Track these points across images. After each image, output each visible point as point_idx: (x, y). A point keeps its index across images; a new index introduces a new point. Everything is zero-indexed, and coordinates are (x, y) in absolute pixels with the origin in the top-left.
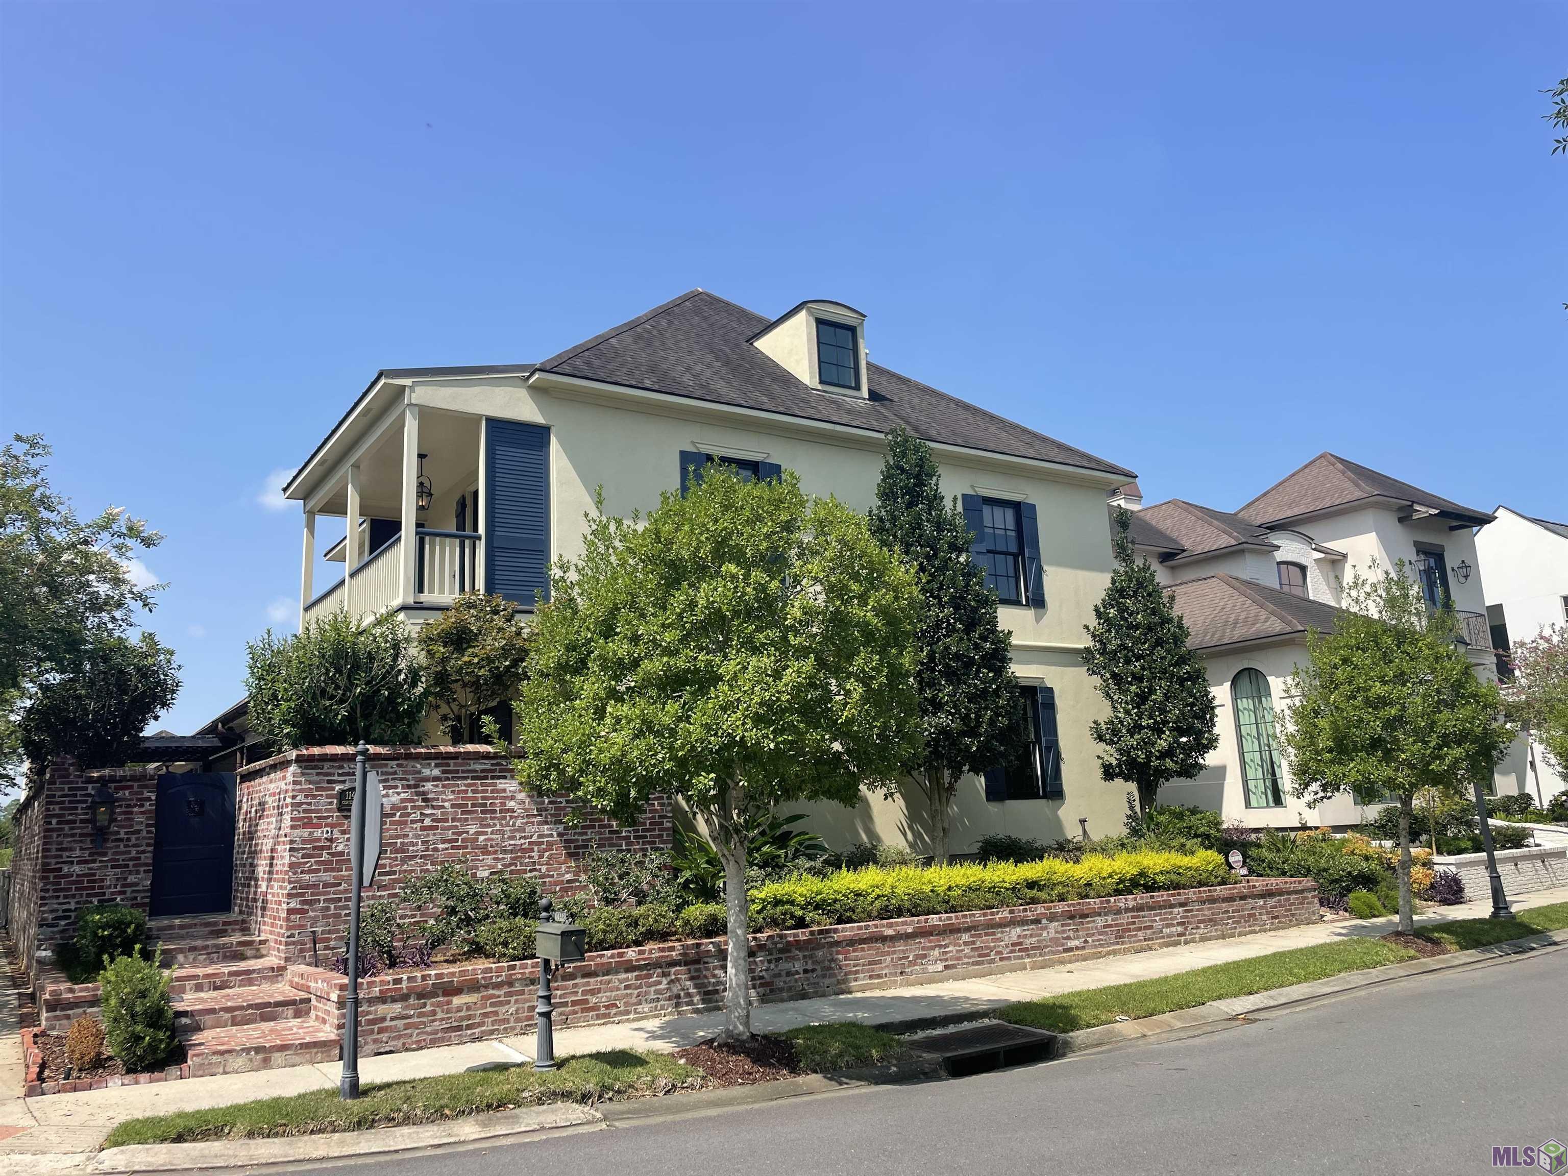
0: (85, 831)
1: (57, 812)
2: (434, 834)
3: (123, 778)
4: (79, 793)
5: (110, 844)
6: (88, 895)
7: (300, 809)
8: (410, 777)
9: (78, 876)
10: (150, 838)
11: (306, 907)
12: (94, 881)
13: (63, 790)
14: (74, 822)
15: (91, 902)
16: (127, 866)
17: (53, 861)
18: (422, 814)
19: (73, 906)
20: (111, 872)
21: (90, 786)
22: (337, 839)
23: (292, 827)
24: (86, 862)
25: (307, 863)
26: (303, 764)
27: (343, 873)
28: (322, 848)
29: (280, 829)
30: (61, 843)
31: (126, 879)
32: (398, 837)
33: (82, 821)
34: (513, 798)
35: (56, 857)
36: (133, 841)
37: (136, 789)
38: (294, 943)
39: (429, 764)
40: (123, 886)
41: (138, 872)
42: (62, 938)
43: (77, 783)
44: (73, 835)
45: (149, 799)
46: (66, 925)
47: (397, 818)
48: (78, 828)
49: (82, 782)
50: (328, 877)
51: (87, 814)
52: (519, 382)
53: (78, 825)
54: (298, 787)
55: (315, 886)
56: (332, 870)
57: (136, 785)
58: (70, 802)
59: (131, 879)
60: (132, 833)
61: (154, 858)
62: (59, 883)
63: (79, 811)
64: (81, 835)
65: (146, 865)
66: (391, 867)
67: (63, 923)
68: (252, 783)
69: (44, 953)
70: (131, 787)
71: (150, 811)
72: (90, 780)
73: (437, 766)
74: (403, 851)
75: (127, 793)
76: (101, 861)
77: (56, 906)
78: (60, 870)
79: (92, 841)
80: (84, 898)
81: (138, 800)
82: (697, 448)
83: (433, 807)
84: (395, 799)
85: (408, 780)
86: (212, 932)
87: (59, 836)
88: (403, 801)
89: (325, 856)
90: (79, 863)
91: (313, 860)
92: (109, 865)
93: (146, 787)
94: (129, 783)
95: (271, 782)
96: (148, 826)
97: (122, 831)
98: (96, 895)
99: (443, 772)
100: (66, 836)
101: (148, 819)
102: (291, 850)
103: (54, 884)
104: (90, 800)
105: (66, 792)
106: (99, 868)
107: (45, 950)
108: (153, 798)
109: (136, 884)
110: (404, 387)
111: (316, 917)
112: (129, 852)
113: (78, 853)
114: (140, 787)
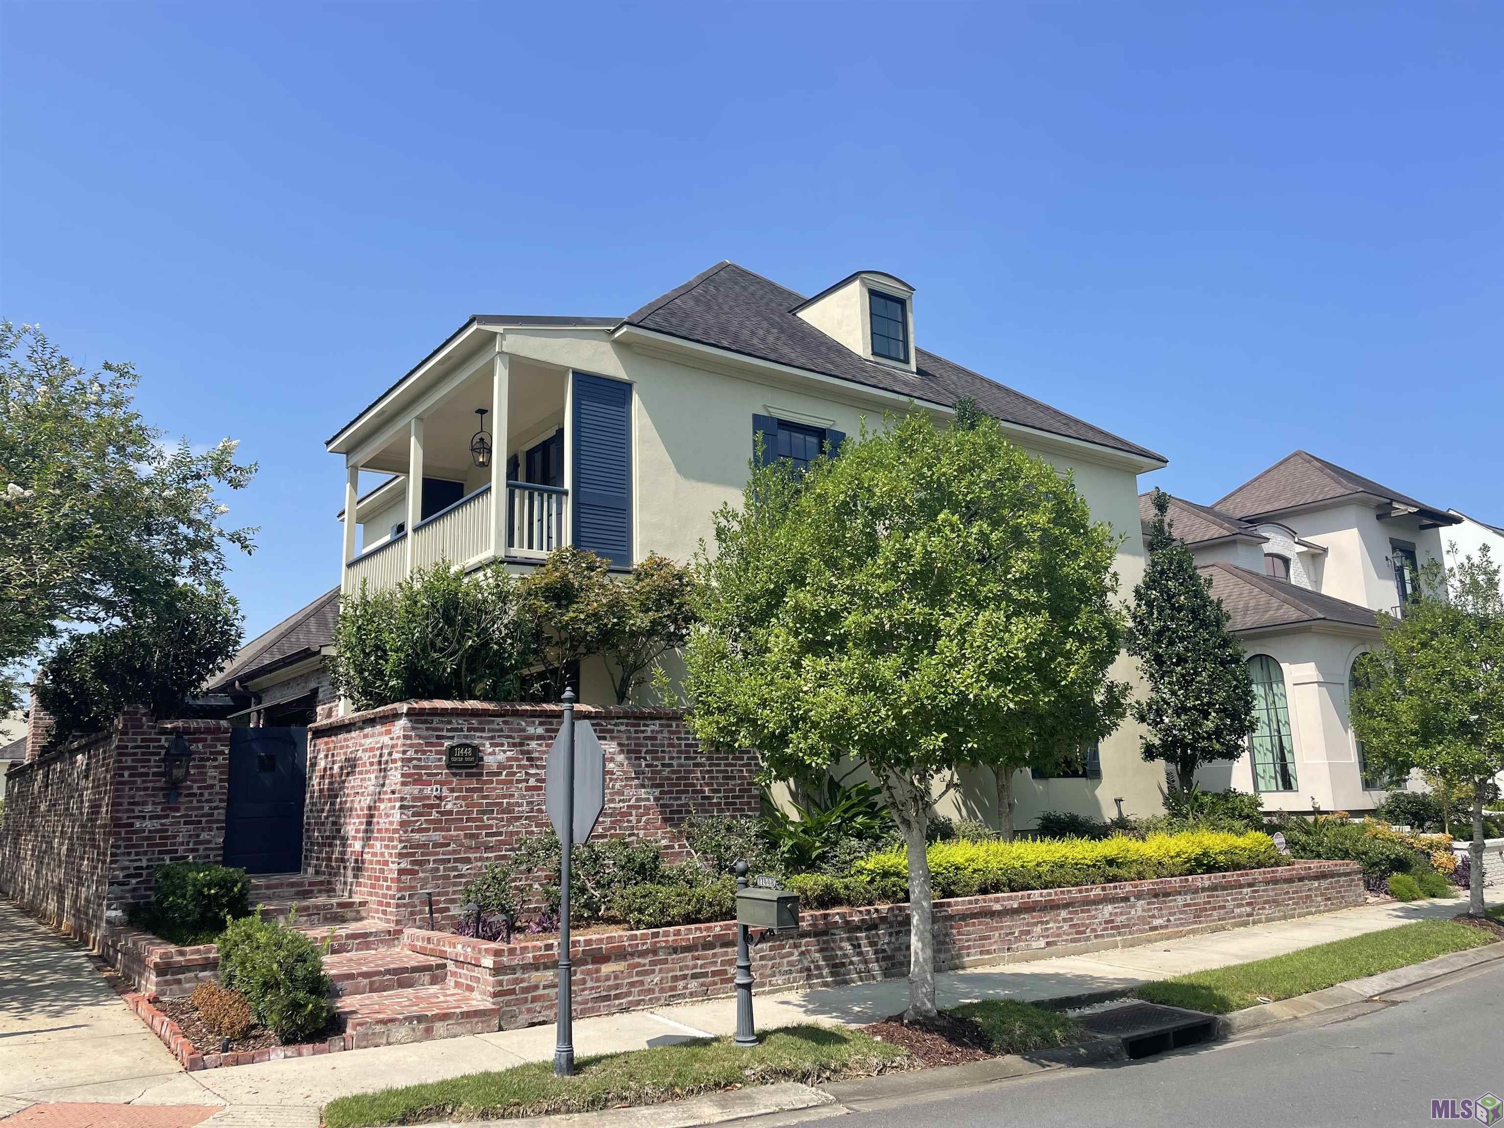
0: (158, 785)
1: (129, 764)
2: (539, 795)
3: (197, 731)
4: (152, 744)
5: (182, 799)
6: (160, 852)
7: (411, 765)
8: (516, 735)
9: (150, 831)
10: (223, 794)
11: (417, 868)
12: (167, 838)
13: (135, 740)
14: (147, 775)
15: (163, 860)
16: (200, 822)
17: (125, 815)
18: (527, 774)
19: (144, 864)
20: (184, 828)
21: (163, 738)
22: (446, 797)
23: (404, 784)
24: (158, 817)
25: (417, 821)
26: (414, 718)
27: (452, 833)
28: (432, 806)
29: (383, 785)
30: (133, 797)
31: (198, 836)
32: (504, 797)
33: (154, 774)
34: (612, 760)
35: (128, 811)
36: (206, 796)
37: (209, 742)
38: (404, 905)
39: (534, 722)
40: (195, 843)
41: (210, 829)
42: (133, 898)
43: (150, 734)
44: (146, 789)
45: (222, 753)
46: (138, 883)
47: (503, 777)
48: (151, 781)
49: (156, 734)
50: (437, 836)
51: (160, 767)
52: (603, 335)
53: (151, 778)
54: (408, 742)
55: (425, 846)
56: (441, 829)
57: (209, 737)
58: (143, 754)
59: (204, 836)
60: (206, 788)
61: (227, 815)
62: (131, 839)
63: (152, 763)
64: (154, 789)
65: (218, 821)
66: (497, 827)
67: (134, 881)
68: (333, 738)
69: (113, 914)
70: (205, 740)
71: (223, 766)
72: (164, 731)
73: (541, 724)
74: (509, 812)
75: (200, 745)
76: (173, 817)
77: (127, 863)
78: (132, 825)
79: (164, 796)
80: (156, 856)
81: (211, 753)
82: (769, 412)
83: (537, 767)
84: (501, 757)
85: (513, 738)
86: (298, 893)
87: (131, 789)
88: (509, 759)
89: (435, 815)
90: (151, 818)
91: (423, 818)
92: (182, 820)
93: (219, 740)
94: (203, 736)
95: (366, 736)
96: (221, 780)
97: (195, 786)
98: (168, 852)
99: (547, 731)
100: (138, 789)
101: (221, 773)
102: (401, 807)
103: (125, 840)
104: (163, 752)
105: (139, 743)
106: (172, 824)
107: (115, 909)
108: (227, 752)
109: (209, 842)
110: (495, 334)
111: (426, 878)
112: (202, 808)
113: (149, 808)
114: (213, 740)
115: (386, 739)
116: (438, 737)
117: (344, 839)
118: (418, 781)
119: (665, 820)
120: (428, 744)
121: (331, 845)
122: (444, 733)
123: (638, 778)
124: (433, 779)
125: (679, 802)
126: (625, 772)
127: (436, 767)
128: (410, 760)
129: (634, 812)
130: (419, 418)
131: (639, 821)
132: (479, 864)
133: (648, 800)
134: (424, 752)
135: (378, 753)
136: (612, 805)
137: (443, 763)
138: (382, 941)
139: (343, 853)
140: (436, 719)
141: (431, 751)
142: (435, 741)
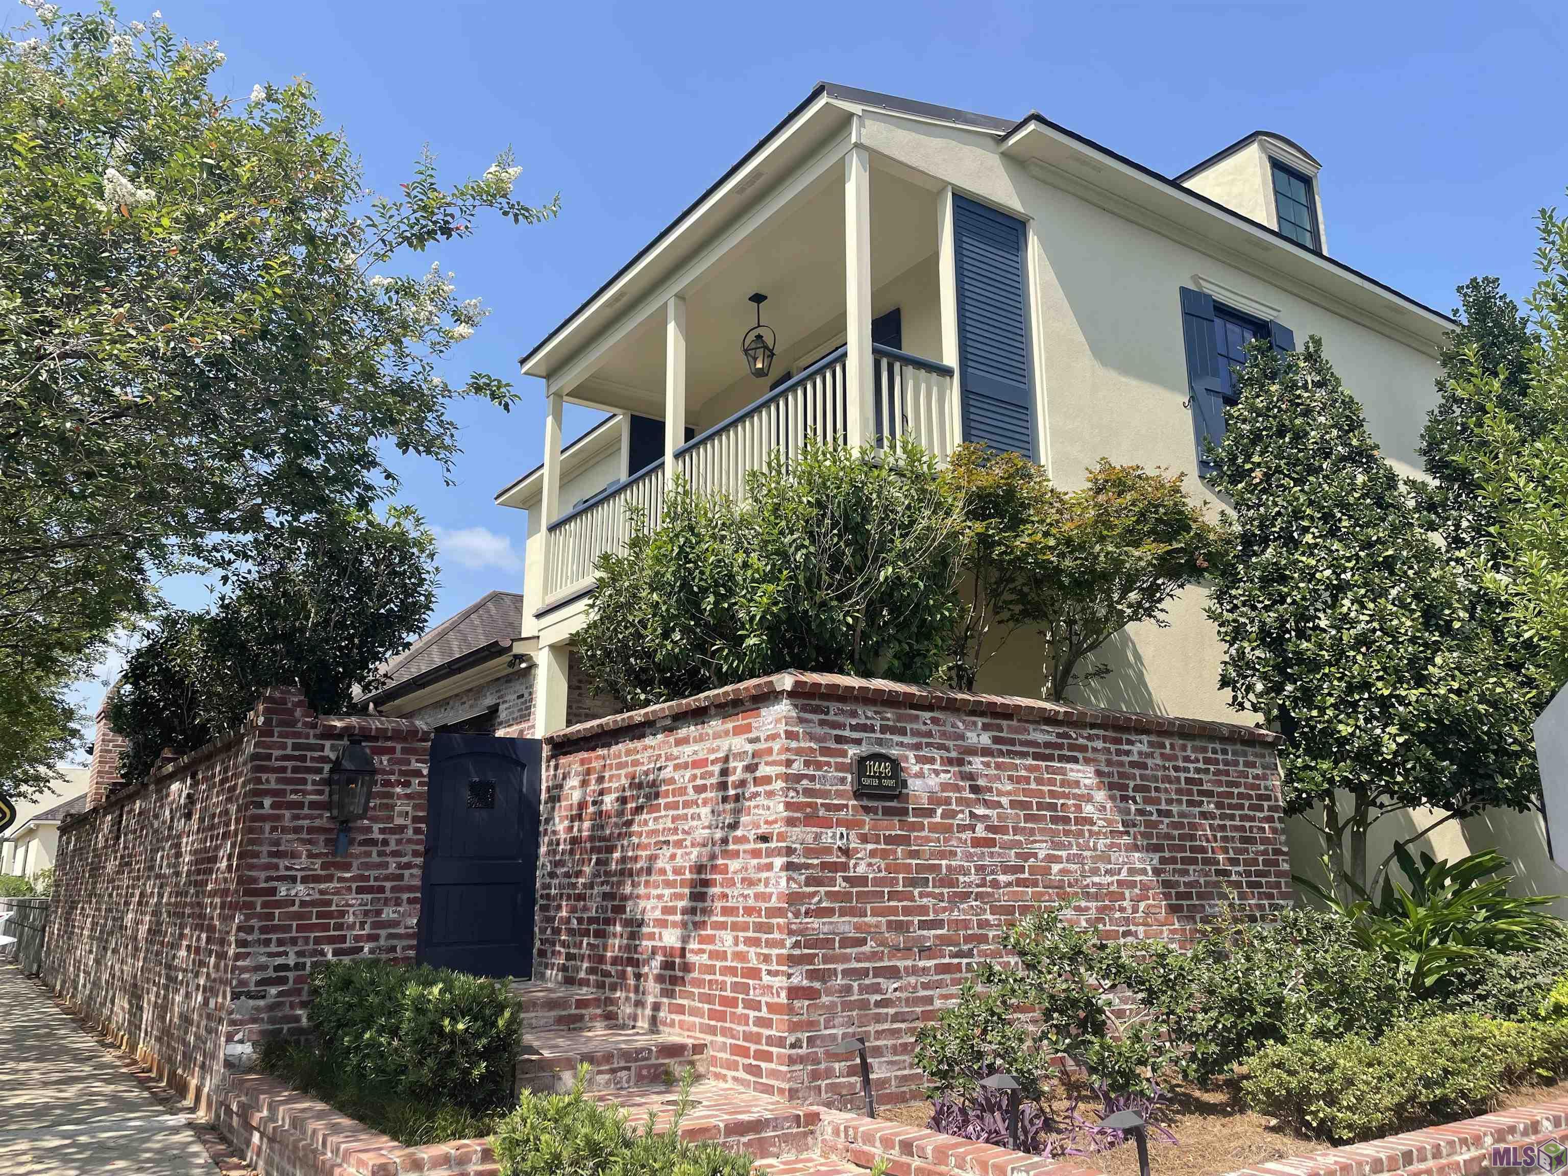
0: (317, 823)
1: (273, 785)
2: (992, 855)
3: (382, 734)
4: (309, 754)
5: (356, 850)
6: (317, 941)
7: (799, 788)
8: (950, 744)
9: (303, 904)
10: (418, 842)
11: (817, 985)
12: (329, 915)
13: (283, 746)
14: (300, 805)
15: (323, 953)
16: (381, 890)
17: (263, 875)
18: (972, 815)
19: (291, 960)
20: (353, 899)
21: (328, 744)
22: (856, 851)
23: (791, 822)
24: (317, 879)
25: (815, 894)
26: (800, 702)
27: (868, 919)
28: (835, 867)
29: (734, 826)
30: (277, 843)
31: (379, 913)
32: (942, 855)
33: (313, 805)
35: (267, 867)
36: (393, 846)
37: (398, 754)
38: (802, 1060)
39: (975, 724)
40: (376, 925)
41: (398, 903)
42: (272, 1021)
43: (307, 737)
44: (297, 830)
45: (418, 773)
46: (280, 994)
47: (938, 819)
48: (306, 817)
49: (315, 736)
50: (845, 925)
51: (320, 793)
52: (991, 143)
53: (306, 811)
54: (794, 744)
55: (827, 943)
56: (852, 912)
57: (399, 747)
58: (295, 770)
59: (389, 913)
60: (392, 831)
61: (424, 878)
62: (270, 917)
63: (309, 787)
64: (310, 830)
65: (410, 889)
66: (936, 912)
67: (273, 991)
68: (600, 752)
69: (238, 1049)
70: (392, 750)
71: (419, 795)
72: (330, 734)
73: (986, 727)
74: (952, 883)
75: (385, 759)
76: (341, 880)
77: (264, 959)
78: (273, 891)
79: (327, 842)
80: (311, 946)
81: (402, 773)
82: (1200, 286)
83: (987, 804)
84: (933, 782)
85: (947, 750)
87: (274, 829)
88: (944, 787)
89: (840, 886)
90: (305, 880)
91: (822, 890)
92: (354, 886)
93: (413, 751)
94: (389, 744)
95: (678, 743)
96: (416, 820)
97: (376, 827)
98: (331, 940)
99: (996, 740)
100: (284, 830)
101: (415, 807)
102: (789, 866)
103: (261, 917)
104: (327, 767)
105: (289, 751)
106: (337, 892)
107: (241, 1042)
108: (425, 772)
109: (395, 924)
110: (852, 115)
111: (833, 1005)
112: (385, 865)
113: (304, 861)
114: (404, 751)
115: (739, 743)
116: (839, 739)
117: (635, 926)
118: (811, 819)
119: (1173, 909)
120: (825, 751)
121: (601, 934)
122: (847, 733)
123: (1127, 833)
124: (835, 816)
125: (1186, 879)
126: (1109, 822)
127: (839, 794)
128: (798, 778)
129: (1127, 895)
130: (680, 297)
131: (1135, 911)
132: (912, 980)
133: (1144, 872)
134: (819, 766)
135: (717, 768)
136: (1096, 879)
137: (848, 787)
138: (785, 1138)
139: (632, 948)
140: (834, 706)
141: (828, 764)
142: (834, 746)
